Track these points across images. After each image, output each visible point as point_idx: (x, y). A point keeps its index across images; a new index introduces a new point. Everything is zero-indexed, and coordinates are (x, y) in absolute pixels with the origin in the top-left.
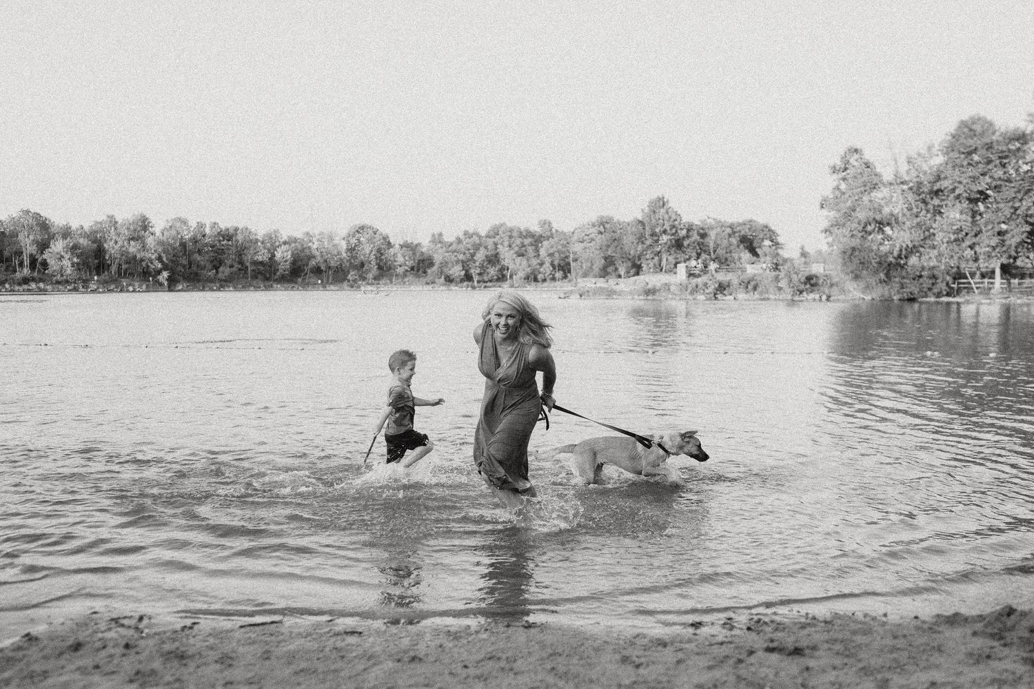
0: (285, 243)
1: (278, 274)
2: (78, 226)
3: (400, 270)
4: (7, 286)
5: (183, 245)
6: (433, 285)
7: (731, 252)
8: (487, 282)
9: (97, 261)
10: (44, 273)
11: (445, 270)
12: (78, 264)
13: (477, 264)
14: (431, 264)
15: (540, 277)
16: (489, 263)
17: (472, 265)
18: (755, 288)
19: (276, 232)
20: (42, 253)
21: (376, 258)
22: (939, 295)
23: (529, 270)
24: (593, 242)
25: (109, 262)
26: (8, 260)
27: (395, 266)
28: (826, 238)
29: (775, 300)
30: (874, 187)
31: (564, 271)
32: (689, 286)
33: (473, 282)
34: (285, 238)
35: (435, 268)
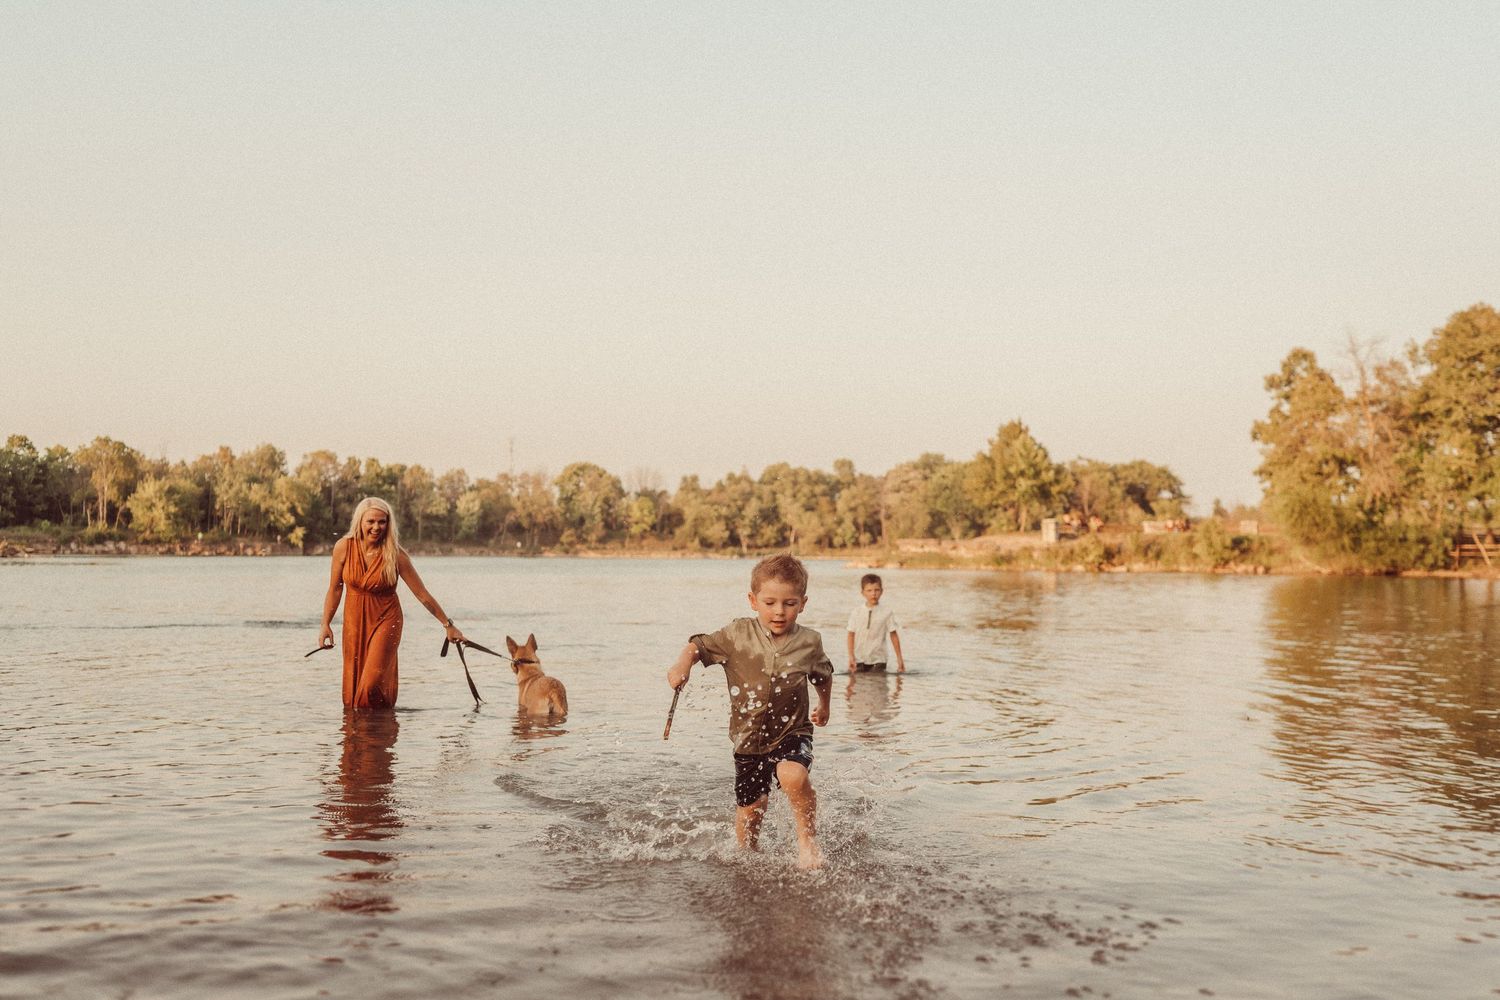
0: (471, 489)
1: (461, 533)
2: (178, 461)
3: (635, 530)
5: (327, 491)
6: (683, 551)
7: (1113, 507)
8: (760, 547)
9: (202, 512)
10: (126, 528)
11: (701, 530)
12: (176, 515)
13: (747, 521)
14: (681, 521)
15: (837, 541)
16: (764, 520)
17: (738, 521)
18: (1158, 556)
19: (461, 473)
20: (125, 499)
21: (602, 511)
22: (1434, 567)
23: (821, 531)
24: (915, 492)
25: (219, 514)
27: (629, 523)
28: (1261, 482)
29: (1188, 572)
30: (1331, 409)
31: (872, 533)
32: (1061, 552)
33: (741, 546)
34: (473, 481)
35: (687, 527)
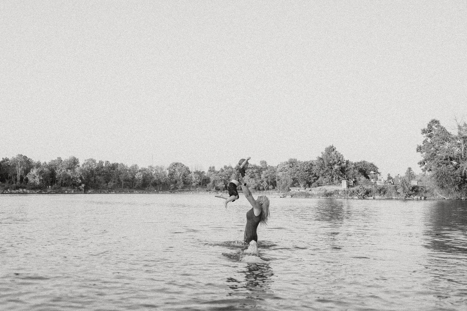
0: (140, 171)
1: (136, 185)
3: (194, 184)
4: (9, 190)
5: (92, 172)
6: (210, 192)
7: (355, 176)
9: (51, 179)
10: (26, 184)
11: (216, 184)
12: (42, 180)
14: (209, 181)
18: (384, 193)
19: (136, 165)
20: (26, 175)
21: (183, 178)
24: (287, 171)
25: (57, 179)
26: (10, 178)
27: (192, 182)
29: (396, 199)
31: (273, 185)
32: (349, 192)
34: (140, 168)
35: (211, 184)
